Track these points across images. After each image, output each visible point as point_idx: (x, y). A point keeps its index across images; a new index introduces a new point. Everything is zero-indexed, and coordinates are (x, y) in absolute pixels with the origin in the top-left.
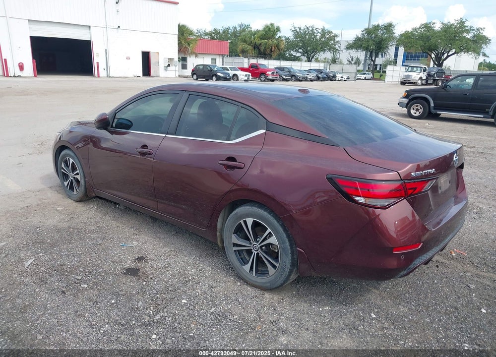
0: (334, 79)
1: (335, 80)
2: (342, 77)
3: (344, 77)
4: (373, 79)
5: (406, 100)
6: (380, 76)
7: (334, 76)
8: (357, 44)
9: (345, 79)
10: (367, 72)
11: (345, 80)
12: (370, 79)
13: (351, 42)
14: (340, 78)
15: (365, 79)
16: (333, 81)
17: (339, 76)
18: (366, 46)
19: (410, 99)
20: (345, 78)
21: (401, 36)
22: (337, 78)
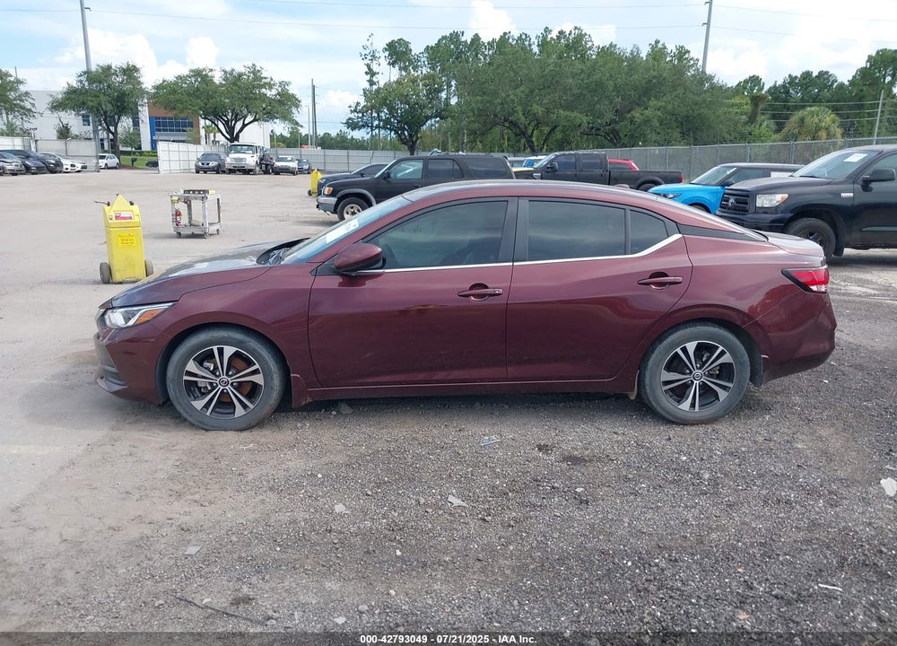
0: (58, 169)
1: (60, 172)
2: (72, 166)
3: (76, 165)
4: (119, 166)
5: (333, 200)
6: (133, 162)
7: (59, 164)
8: (71, 100)
9: (79, 169)
10: (107, 155)
11: (79, 171)
12: (115, 168)
13: (60, 96)
14: (69, 167)
15: (107, 167)
16: (55, 172)
17: (66, 163)
18: (95, 104)
19: (339, 198)
20: (79, 166)
21: (158, 88)
22: (65, 167)
